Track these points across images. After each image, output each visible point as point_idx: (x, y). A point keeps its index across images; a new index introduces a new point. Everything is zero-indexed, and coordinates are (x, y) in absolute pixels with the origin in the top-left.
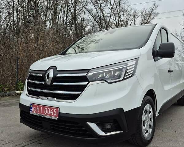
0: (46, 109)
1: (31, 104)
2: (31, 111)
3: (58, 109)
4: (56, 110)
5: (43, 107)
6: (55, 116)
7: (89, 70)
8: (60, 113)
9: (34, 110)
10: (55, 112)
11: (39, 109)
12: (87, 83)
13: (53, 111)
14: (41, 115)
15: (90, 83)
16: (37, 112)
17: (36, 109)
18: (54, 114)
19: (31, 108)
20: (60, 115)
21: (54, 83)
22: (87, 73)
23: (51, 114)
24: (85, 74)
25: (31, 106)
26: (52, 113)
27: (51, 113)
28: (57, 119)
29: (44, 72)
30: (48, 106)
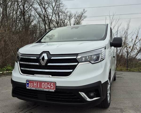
0: (43, 84)
1: (27, 81)
2: (28, 86)
3: (55, 83)
4: (53, 84)
5: (41, 82)
6: (52, 89)
7: (78, 54)
8: (56, 86)
9: (31, 85)
10: (52, 85)
11: (36, 84)
12: (77, 64)
13: (50, 85)
14: (39, 89)
15: (79, 63)
16: (34, 87)
17: (33, 85)
18: (51, 88)
19: (28, 84)
20: (56, 88)
21: (49, 64)
22: (77, 56)
23: (48, 88)
24: (75, 57)
25: (28, 82)
26: (50, 87)
27: (48, 86)
28: (54, 91)
29: (39, 56)
30: (45, 82)
